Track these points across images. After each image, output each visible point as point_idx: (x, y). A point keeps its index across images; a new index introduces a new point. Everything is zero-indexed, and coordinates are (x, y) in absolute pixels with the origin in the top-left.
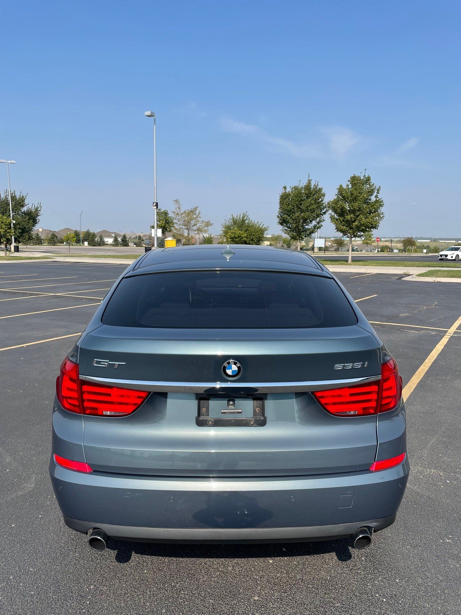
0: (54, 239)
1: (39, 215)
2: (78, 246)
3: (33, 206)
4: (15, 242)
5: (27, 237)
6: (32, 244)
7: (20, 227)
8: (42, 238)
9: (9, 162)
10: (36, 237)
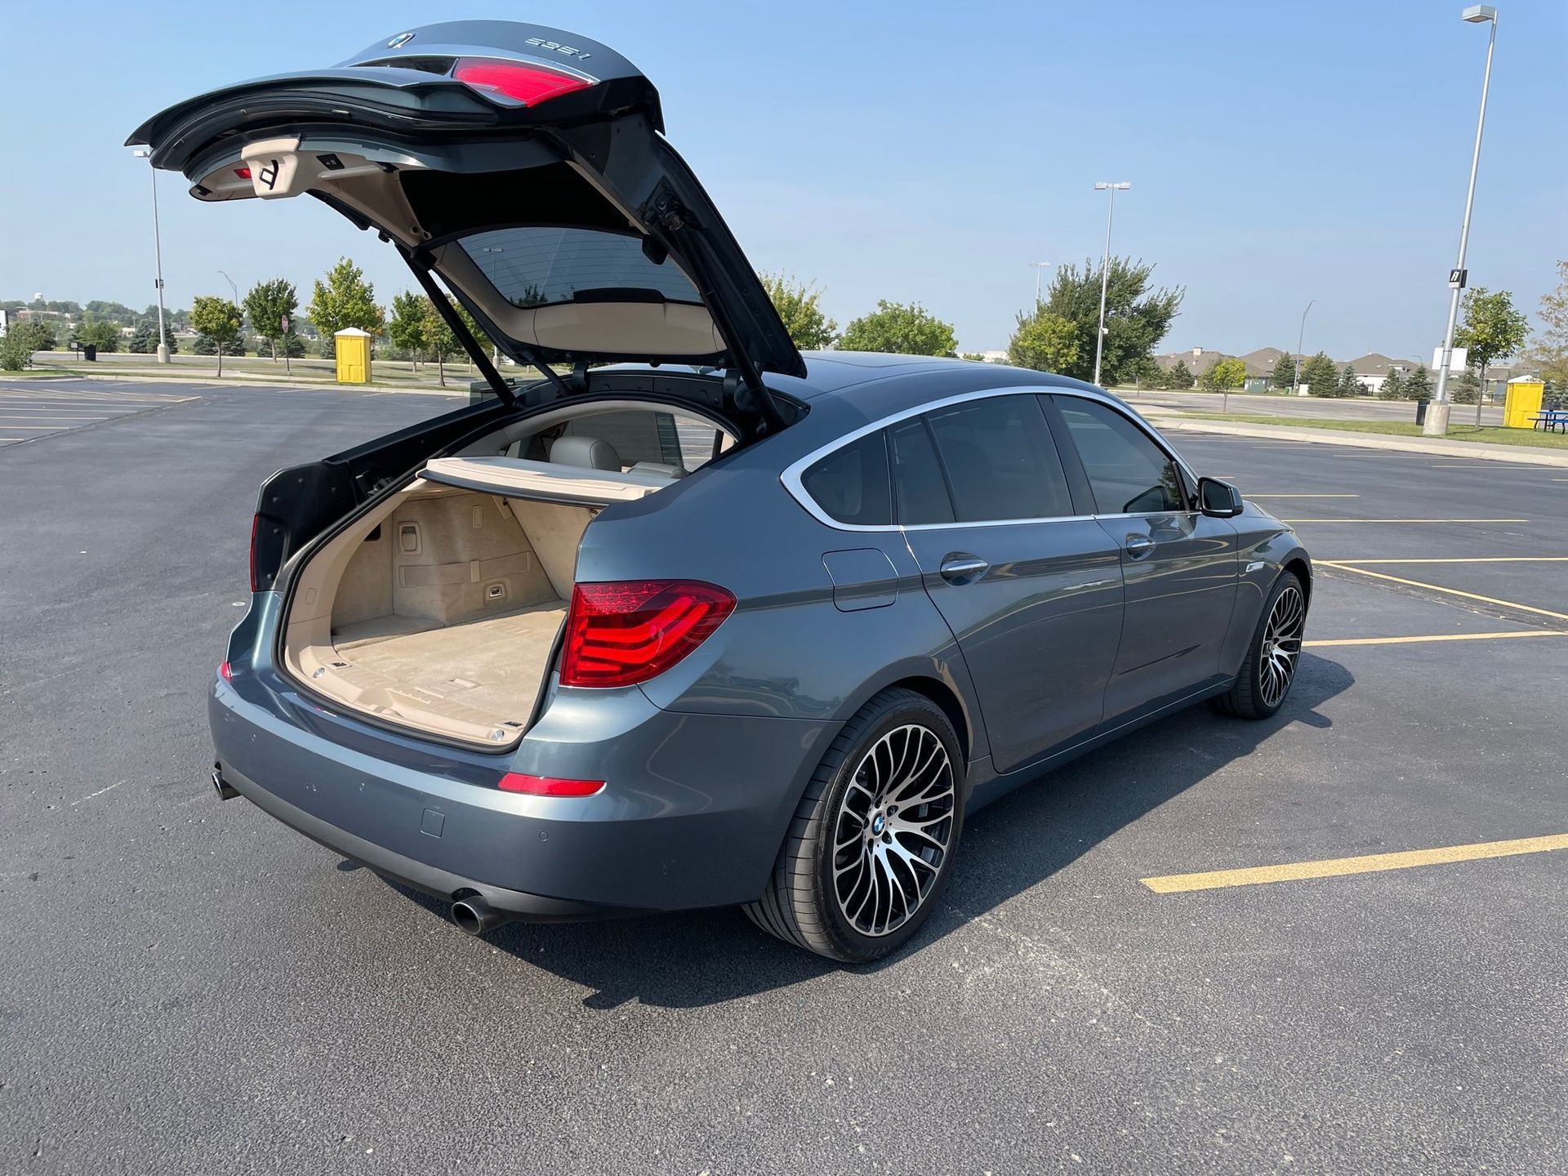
0: (1221, 379)
1: (1173, 316)
2: (1279, 395)
3: (1163, 293)
5: (1134, 368)
6: (1164, 388)
7: (1121, 343)
8: (1193, 373)
9: (1117, 186)
10: (1177, 371)
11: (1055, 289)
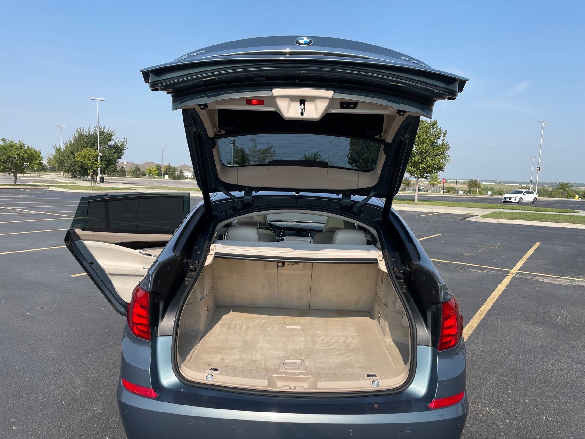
0: (137, 172)
1: (125, 149)
2: (160, 179)
3: (120, 141)
4: (101, 173)
5: (112, 169)
6: (117, 176)
7: (106, 159)
8: (126, 170)
9: (99, 99)
10: (121, 170)
11: (76, 137)
